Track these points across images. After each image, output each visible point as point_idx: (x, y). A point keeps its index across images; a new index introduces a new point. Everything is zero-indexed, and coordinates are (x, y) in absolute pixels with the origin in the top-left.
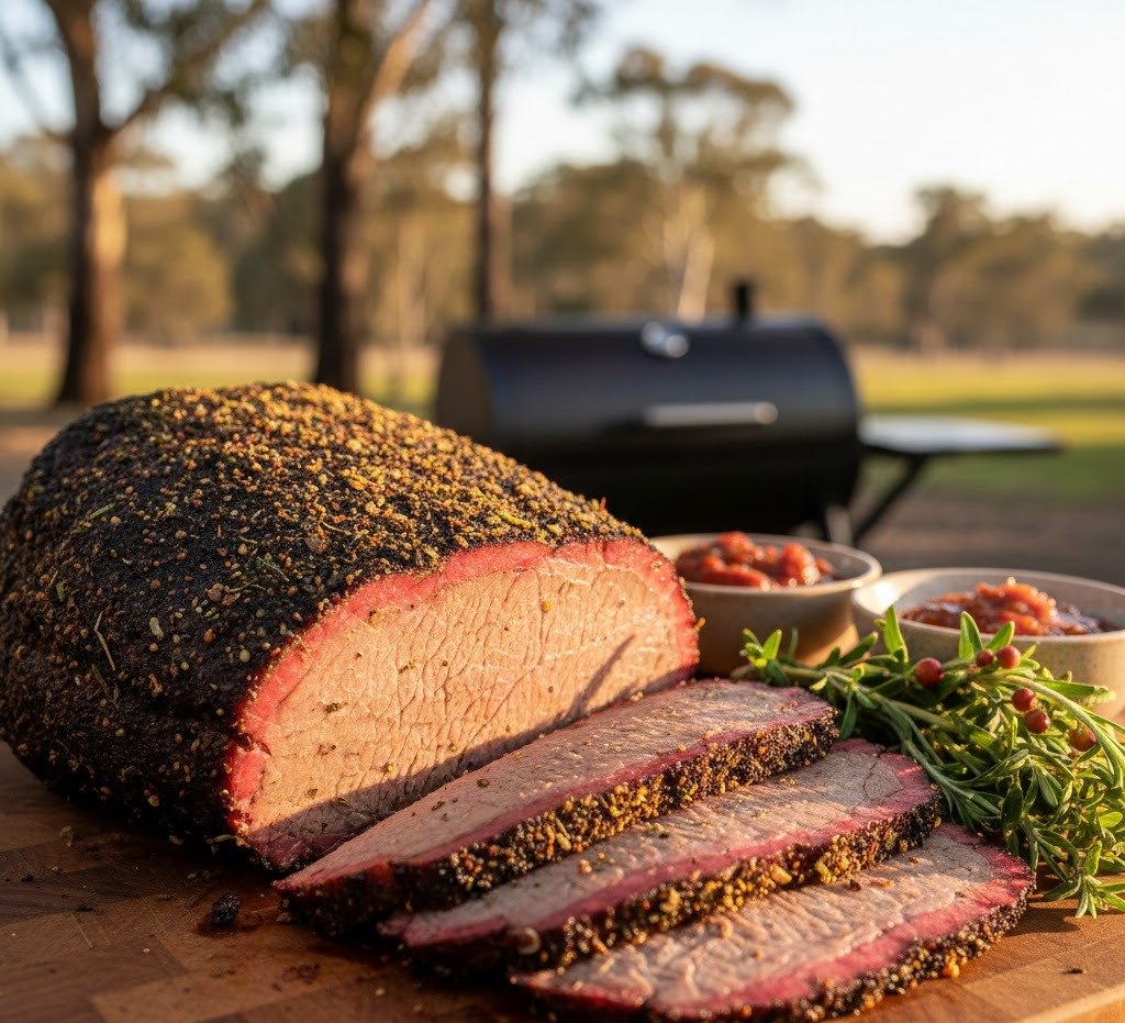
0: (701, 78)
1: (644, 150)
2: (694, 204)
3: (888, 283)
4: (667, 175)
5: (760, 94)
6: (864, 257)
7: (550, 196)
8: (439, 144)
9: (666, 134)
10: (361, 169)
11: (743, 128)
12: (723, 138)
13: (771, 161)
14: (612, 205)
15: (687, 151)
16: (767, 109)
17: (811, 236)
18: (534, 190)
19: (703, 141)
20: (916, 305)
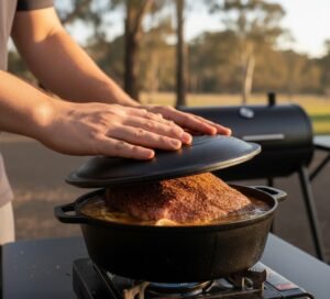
1: (234, 28)
2: (250, 47)
3: (316, 72)
4: (242, 36)
6: (308, 63)
7: (202, 42)
8: (164, 27)
9: (241, 22)
10: (139, 36)
11: (267, 20)
12: (260, 24)
13: (277, 32)
14: (223, 46)
15: (248, 28)
16: (277, 14)
17: (290, 56)
18: (197, 40)
19: (254, 24)
20: (324, 80)
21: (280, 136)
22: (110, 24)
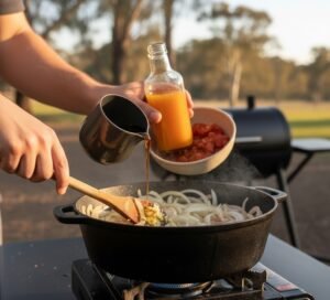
0: (240, 12)
1: (222, 35)
2: (237, 54)
3: (303, 79)
4: (229, 44)
5: (260, 17)
6: (295, 70)
7: (190, 50)
8: (152, 34)
9: (229, 30)
10: (126, 44)
11: (254, 28)
12: (247, 32)
13: (264, 39)
14: (210, 54)
15: (235, 36)
16: (263, 22)
17: (277, 63)
18: (185, 48)
19: (241, 32)
20: (312, 86)
21: (258, 139)
22: (97, 31)
